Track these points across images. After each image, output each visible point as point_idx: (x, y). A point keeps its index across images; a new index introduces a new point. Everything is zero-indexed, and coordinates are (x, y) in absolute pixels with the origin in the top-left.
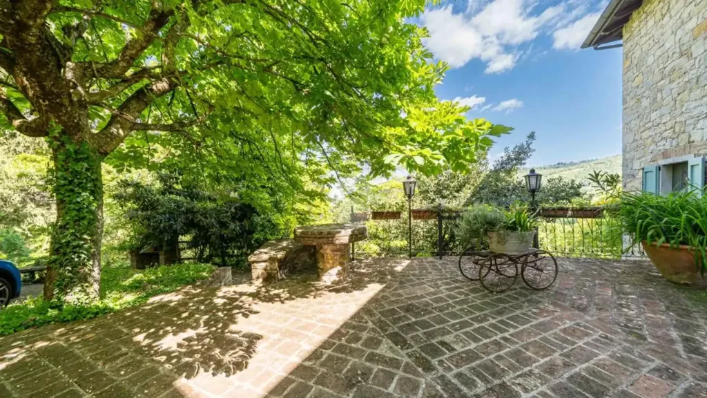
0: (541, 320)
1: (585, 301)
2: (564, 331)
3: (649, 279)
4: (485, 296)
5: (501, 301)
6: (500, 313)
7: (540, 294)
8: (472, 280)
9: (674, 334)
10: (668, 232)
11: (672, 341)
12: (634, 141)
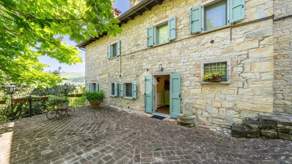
0: (74, 120)
1: (81, 115)
2: (79, 120)
3: (91, 108)
4: (58, 121)
5: (63, 121)
6: (64, 122)
7: (71, 117)
8: (51, 119)
9: (93, 115)
10: (93, 99)
11: (93, 116)
12: (88, 76)
